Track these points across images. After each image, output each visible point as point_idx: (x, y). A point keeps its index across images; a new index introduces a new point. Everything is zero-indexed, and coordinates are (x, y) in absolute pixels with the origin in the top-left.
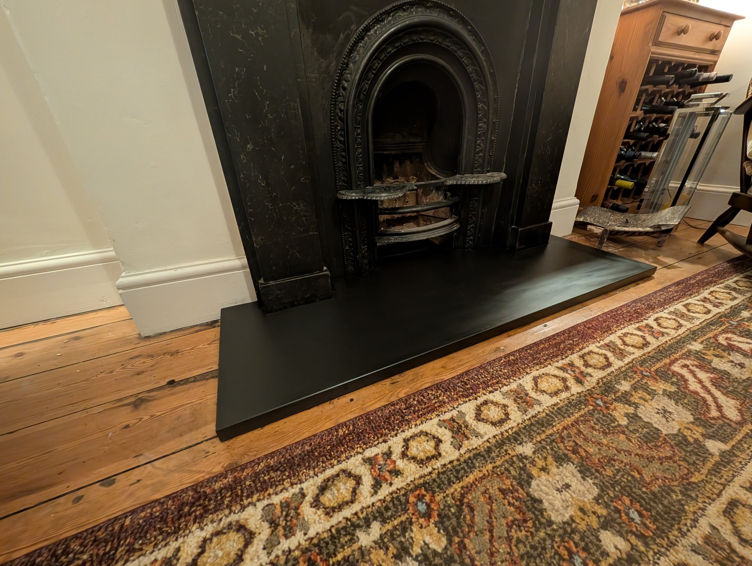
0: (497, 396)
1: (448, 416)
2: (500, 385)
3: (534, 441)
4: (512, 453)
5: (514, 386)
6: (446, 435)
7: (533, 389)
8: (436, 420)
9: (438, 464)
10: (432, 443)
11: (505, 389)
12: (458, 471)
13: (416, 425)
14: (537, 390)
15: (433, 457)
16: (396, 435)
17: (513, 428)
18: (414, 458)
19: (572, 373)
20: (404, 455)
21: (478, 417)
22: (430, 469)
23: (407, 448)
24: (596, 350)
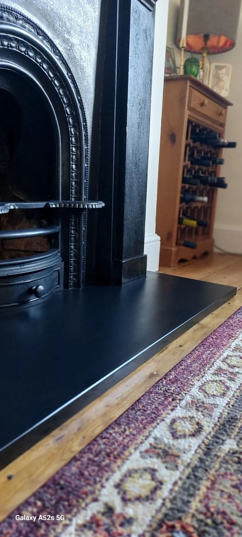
0: (179, 412)
1: (146, 446)
2: (178, 401)
3: (233, 436)
4: (222, 455)
5: (188, 398)
6: (155, 463)
7: (205, 397)
8: (137, 455)
9: (165, 492)
10: (148, 476)
11: (183, 403)
12: (187, 490)
13: (119, 467)
14: (209, 396)
15: (156, 489)
16: (103, 486)
17: (210, 433)
18: (139, 499)
19: (225, 375)
20: (125, 500)
21: (174, 435)
22: (159, 502)
23: (125, 492)
24: (231, 354)
